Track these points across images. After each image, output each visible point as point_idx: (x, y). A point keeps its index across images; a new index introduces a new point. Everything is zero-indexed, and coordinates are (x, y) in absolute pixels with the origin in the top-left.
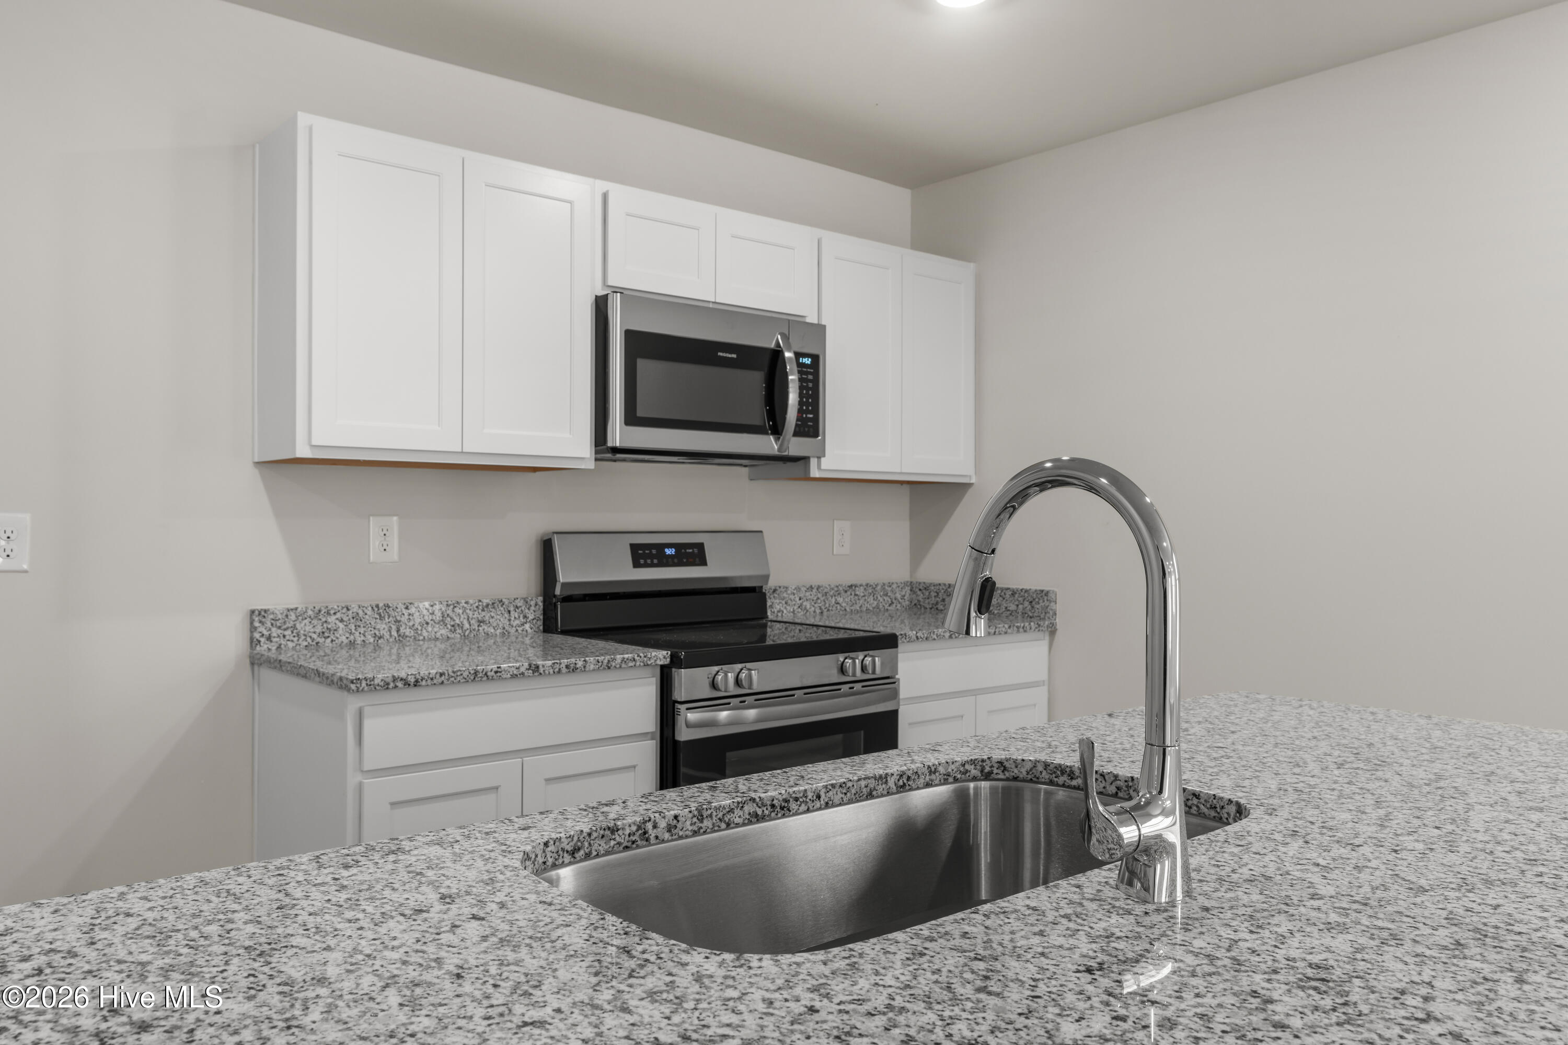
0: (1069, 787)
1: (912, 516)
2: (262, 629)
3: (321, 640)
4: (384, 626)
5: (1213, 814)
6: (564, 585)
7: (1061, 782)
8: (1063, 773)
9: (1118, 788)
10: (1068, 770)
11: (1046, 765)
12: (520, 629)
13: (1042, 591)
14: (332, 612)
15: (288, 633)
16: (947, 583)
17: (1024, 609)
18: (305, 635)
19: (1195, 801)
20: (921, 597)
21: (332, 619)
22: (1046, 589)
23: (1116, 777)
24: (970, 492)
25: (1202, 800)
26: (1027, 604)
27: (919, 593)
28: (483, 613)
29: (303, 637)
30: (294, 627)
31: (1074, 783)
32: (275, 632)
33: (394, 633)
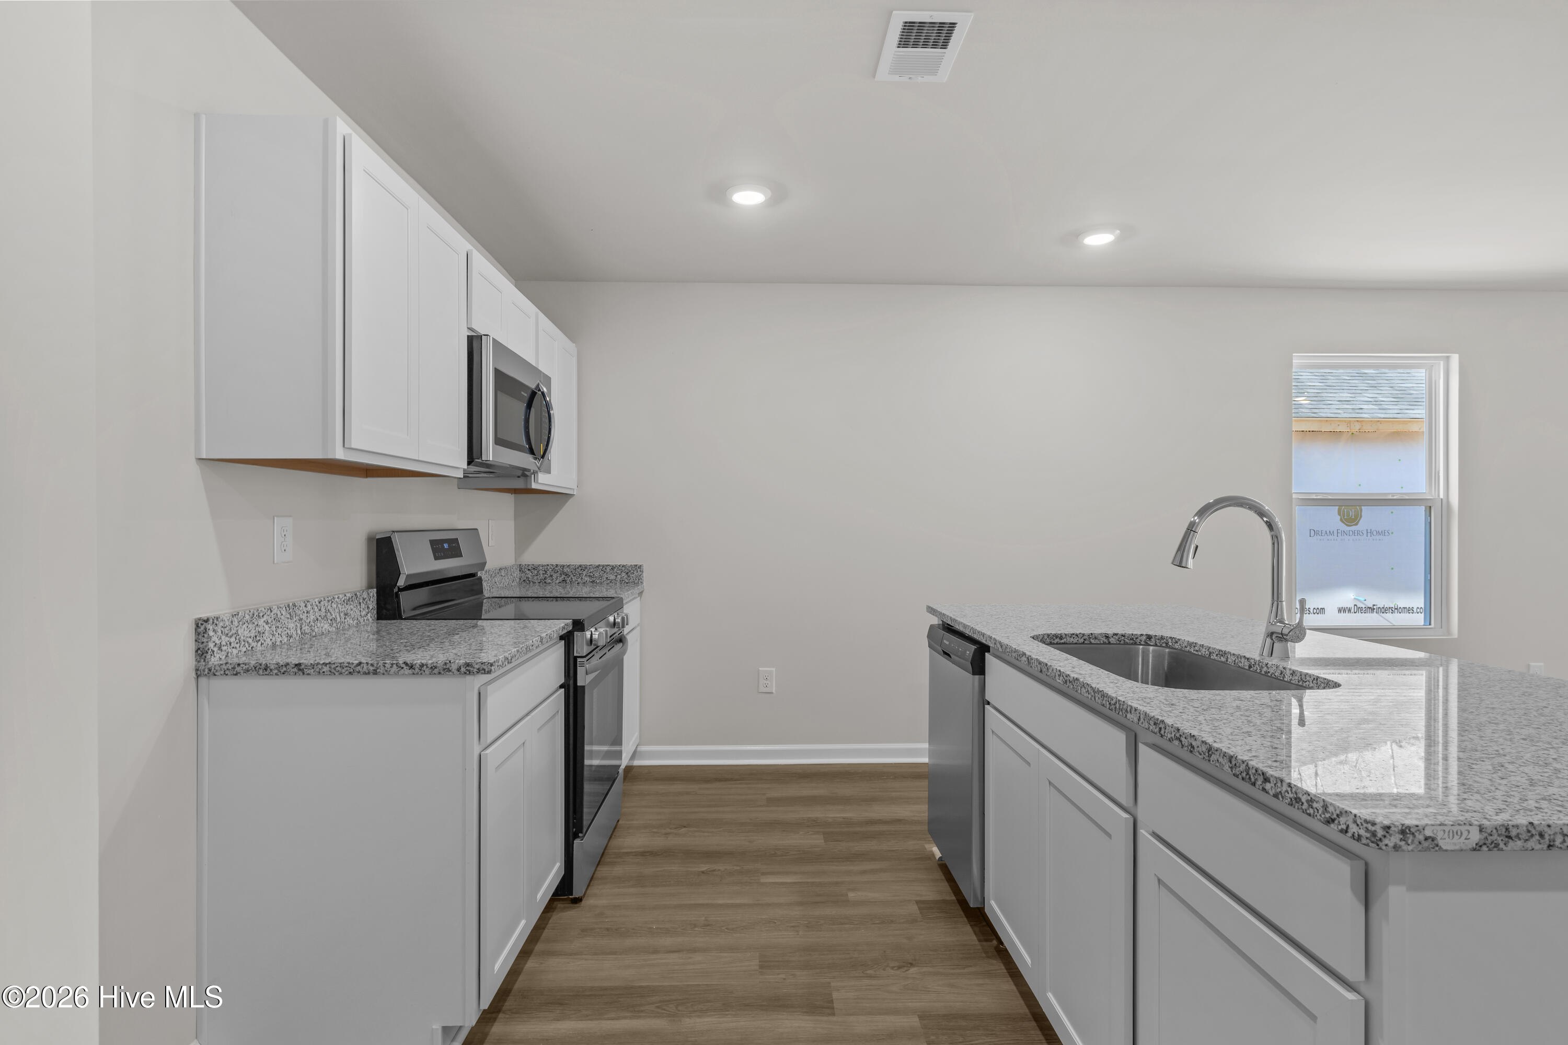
0: (1060, 644)
1: (516, 517)
2: (215, 639)
3: (254, 644)
4: (293, 625)
5: (1131, 642)
6: (409, 576)
7: (1055, 643)
8: (1057, 637)
9: (1085, 640)
10: (1059, 636)
11: (1048, 635)
12: (365, 618)
13: (636, 565)
14: (261, 615)
15: (233, 640)
16: (554, 564)
17: (621, 578)
18: (244, 641)
19: (1123, 638)
20: (530, 575)
21: (261, 622)
22: (639, 564)
23: (1084, 635)
24: (571, 501)
25: (1126, 637)
26: (624, 574)
27: (527, 572)
28: (347, 607)
29: (243, 643)
30: (237, 634)
31: (1062, 641)
32: (225, 639)
33: (299, 632)
